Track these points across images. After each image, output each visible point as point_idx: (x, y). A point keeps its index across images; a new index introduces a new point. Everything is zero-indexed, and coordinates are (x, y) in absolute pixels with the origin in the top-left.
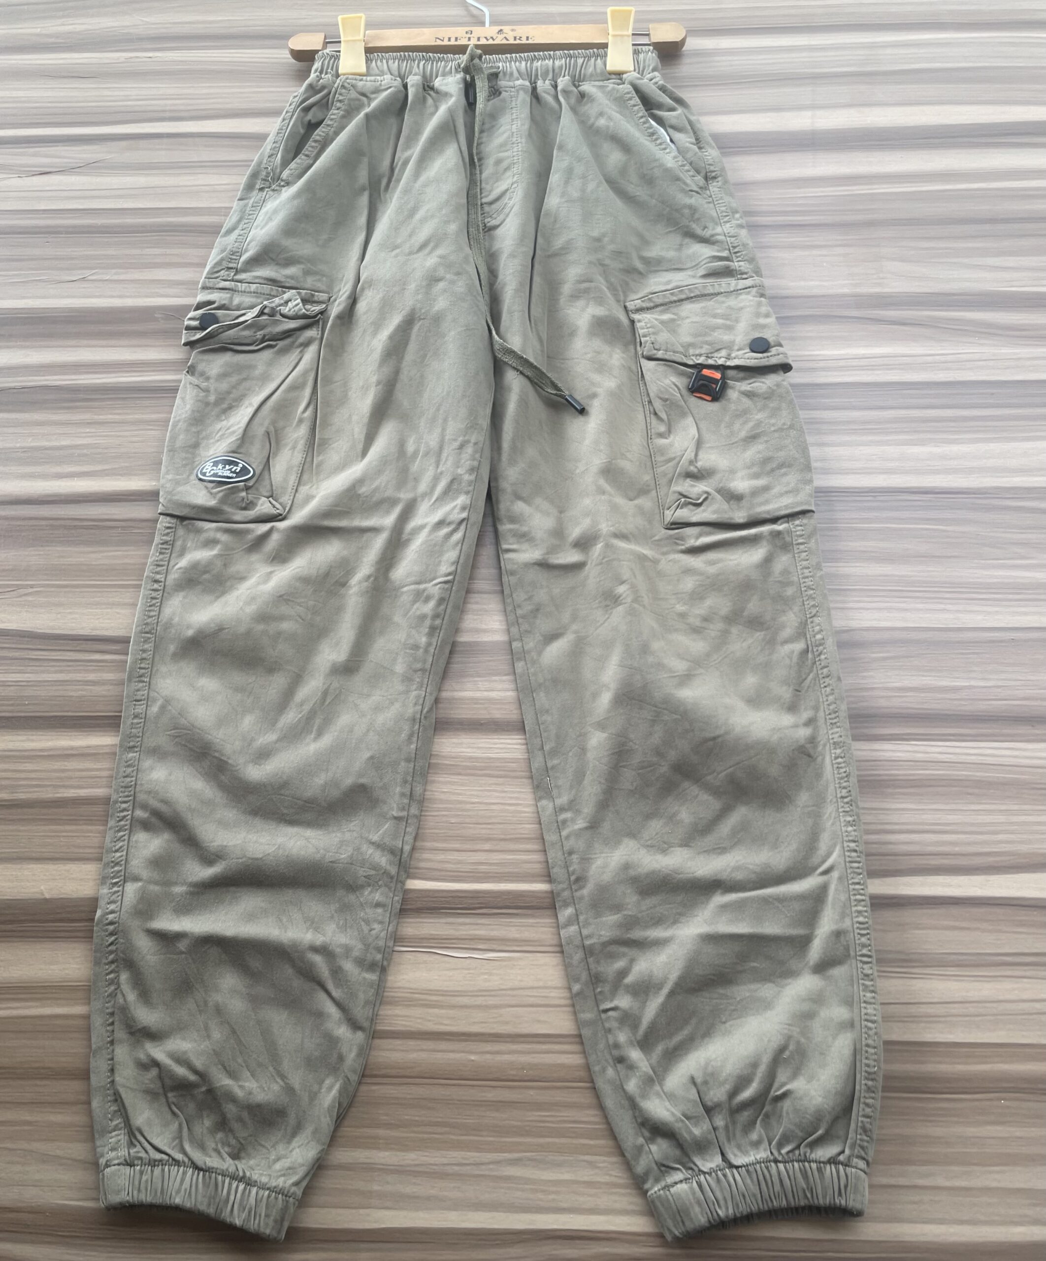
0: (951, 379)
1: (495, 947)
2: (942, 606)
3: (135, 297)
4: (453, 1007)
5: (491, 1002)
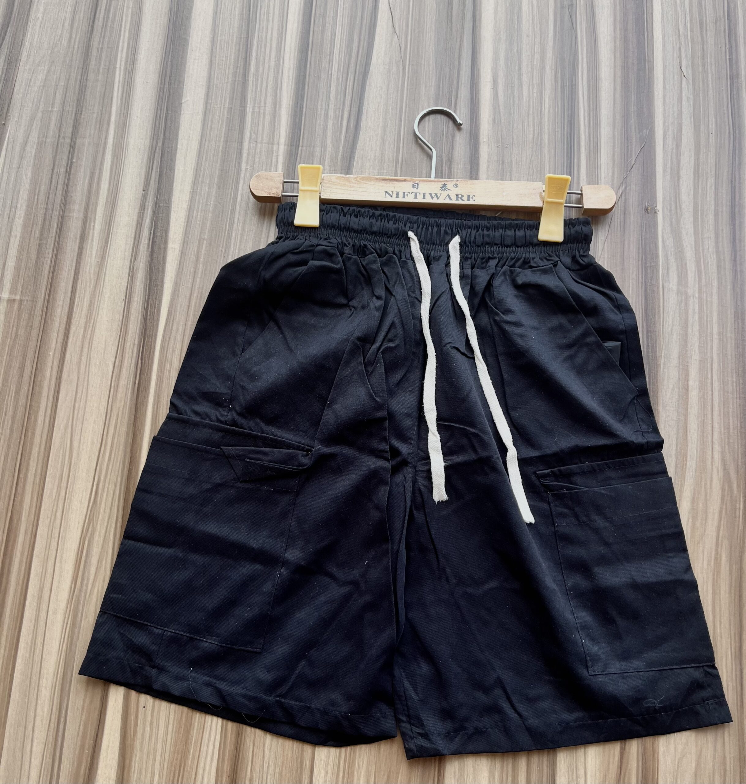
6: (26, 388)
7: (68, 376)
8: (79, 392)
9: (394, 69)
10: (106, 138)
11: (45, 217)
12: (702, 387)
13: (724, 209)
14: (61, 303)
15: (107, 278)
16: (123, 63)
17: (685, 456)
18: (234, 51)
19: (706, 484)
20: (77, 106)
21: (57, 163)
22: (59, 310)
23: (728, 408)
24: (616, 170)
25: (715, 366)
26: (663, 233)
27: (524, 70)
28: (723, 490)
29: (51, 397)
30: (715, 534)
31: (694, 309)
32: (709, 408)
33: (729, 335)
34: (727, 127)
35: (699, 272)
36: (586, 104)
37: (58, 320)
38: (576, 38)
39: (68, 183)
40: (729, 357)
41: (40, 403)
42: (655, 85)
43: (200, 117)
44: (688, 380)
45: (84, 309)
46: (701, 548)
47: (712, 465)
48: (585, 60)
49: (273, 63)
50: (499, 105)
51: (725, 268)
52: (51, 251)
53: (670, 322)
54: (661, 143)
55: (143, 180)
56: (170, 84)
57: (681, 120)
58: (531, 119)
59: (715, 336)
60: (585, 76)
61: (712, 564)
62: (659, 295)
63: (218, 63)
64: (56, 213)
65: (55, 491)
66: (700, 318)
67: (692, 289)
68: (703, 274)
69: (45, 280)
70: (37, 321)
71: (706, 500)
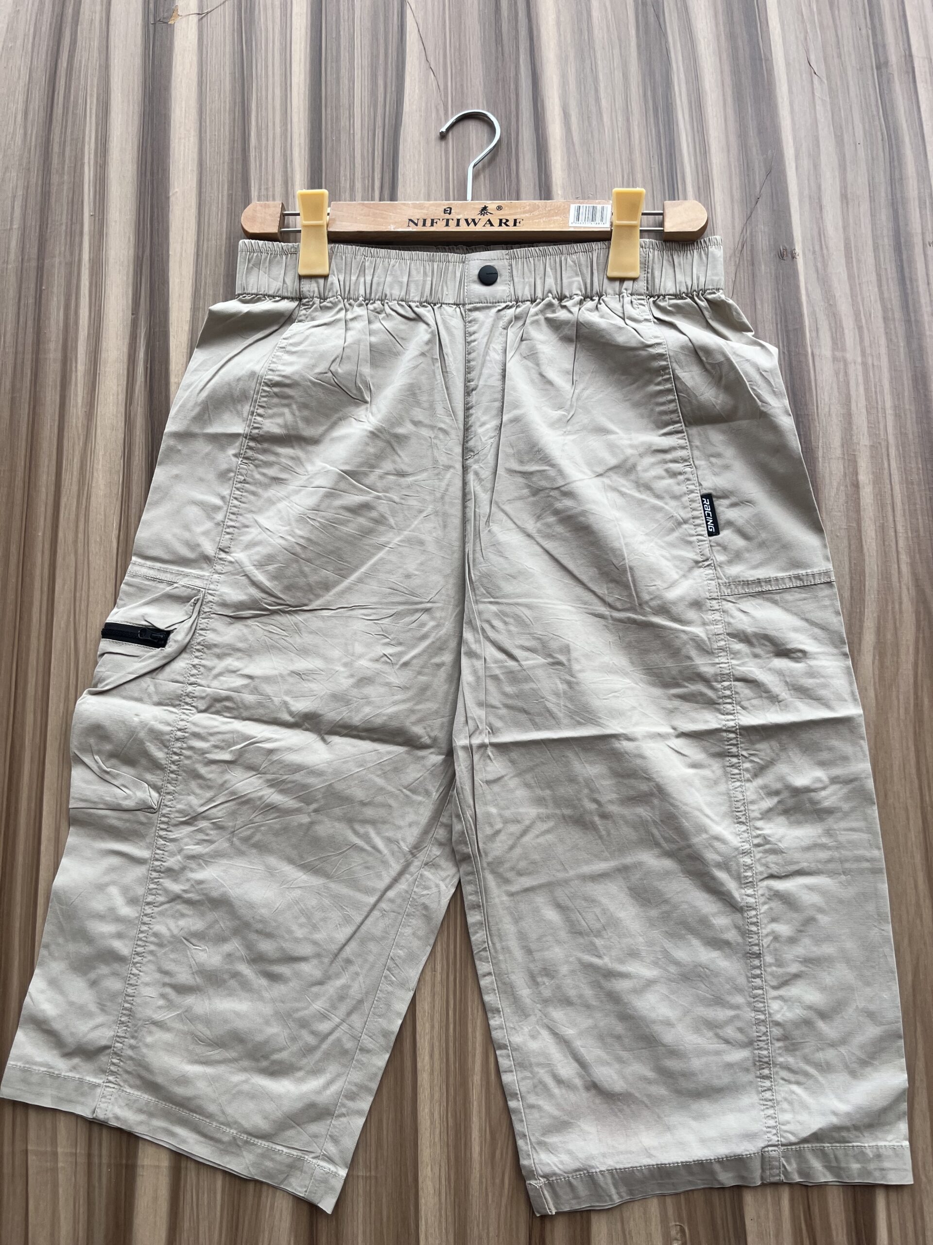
6: (14, 580)
7: (64, 559)
8: (79, 577)
9: (434, 115)
10: (80, 254)
11: (15, 364)
12: (877, 480)
13: (886, 240)
14: (45, 469)
15: (99, 431)
16: (92, 156)
17: (862, 573)
18: (227, 121)
19: (893, 608)
20: (41, 218)
21: (23, 293)
22: (44, 477)
23: (915, 504)
24: (736, 207)
25: (893, 451)
26: (806, 284)
27: (602, 94)
28: (917, 613)
29: (45, 589)
30: (911, 673)
31: (857, 379)
32: (889, 508)
33: (907, 407)
34: (879, 134)
35: (860, 328)
36: (688, 127)
37: (44, 490)
38: (667, 42)
39: (39, 316)
40: (911, 436)
41: (32, 597)
42: (778, 90)
43: (194, 211)
44: (857, 474)
45: (75, 473)
46: (894, 693)
47: (900, 582)
48: (682, 69)
49: (278, 130)
50: (574, 145)
51: (894, 319)
52: (27, 405)
53: (827, 400)
54: (793, 165)
55: (130, 302)
56: (152, 174)
57: (817, 131)
58: (617, 155)
59: (890, 412)
60: (684, 90)
61: (911, 713)
62: (808, 366)
63: (210, 141)
64: (28, 357)
65: (62, 705)
66: (867, 390)
67: (852, 353)
68: (865, 331)
69: (24, 443)
70: (18, 495)
71: (896, 628)
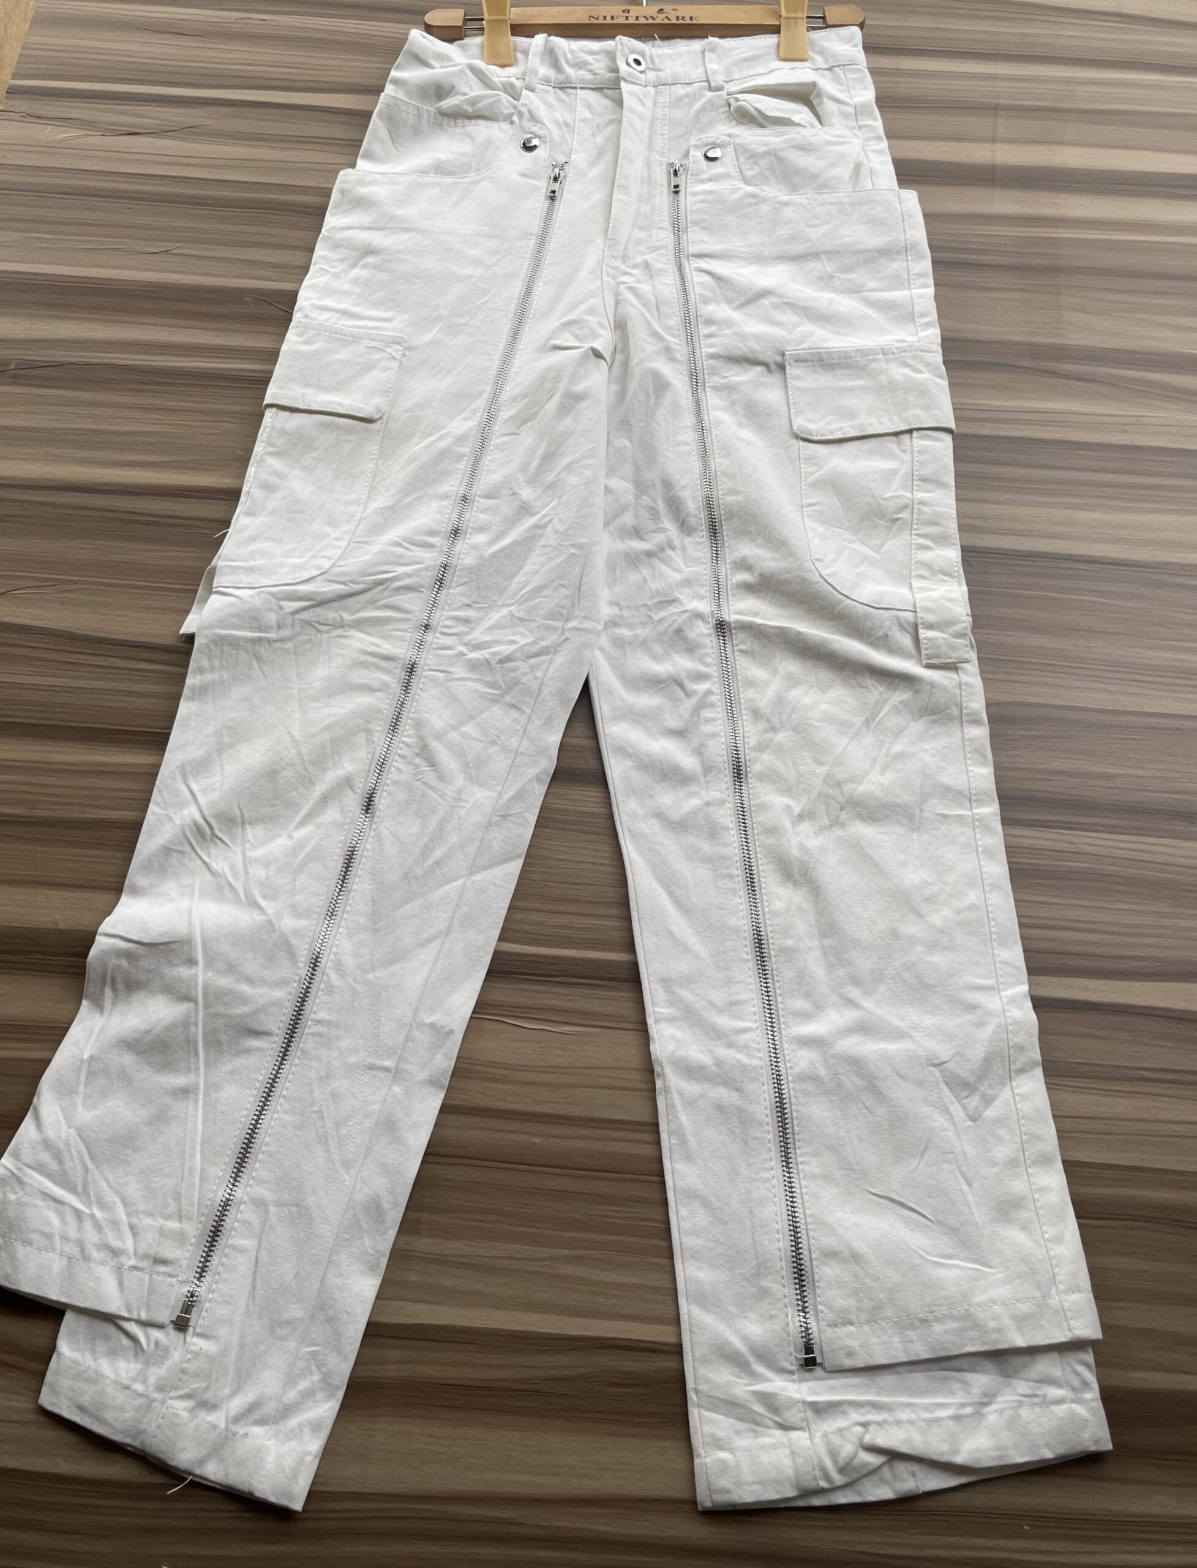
0: (1129, 443)
1: (572, 1020)
2: (1102, 685)
3: (225, 276)
4: (519, 1082)
5: (561, 1081)
